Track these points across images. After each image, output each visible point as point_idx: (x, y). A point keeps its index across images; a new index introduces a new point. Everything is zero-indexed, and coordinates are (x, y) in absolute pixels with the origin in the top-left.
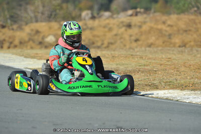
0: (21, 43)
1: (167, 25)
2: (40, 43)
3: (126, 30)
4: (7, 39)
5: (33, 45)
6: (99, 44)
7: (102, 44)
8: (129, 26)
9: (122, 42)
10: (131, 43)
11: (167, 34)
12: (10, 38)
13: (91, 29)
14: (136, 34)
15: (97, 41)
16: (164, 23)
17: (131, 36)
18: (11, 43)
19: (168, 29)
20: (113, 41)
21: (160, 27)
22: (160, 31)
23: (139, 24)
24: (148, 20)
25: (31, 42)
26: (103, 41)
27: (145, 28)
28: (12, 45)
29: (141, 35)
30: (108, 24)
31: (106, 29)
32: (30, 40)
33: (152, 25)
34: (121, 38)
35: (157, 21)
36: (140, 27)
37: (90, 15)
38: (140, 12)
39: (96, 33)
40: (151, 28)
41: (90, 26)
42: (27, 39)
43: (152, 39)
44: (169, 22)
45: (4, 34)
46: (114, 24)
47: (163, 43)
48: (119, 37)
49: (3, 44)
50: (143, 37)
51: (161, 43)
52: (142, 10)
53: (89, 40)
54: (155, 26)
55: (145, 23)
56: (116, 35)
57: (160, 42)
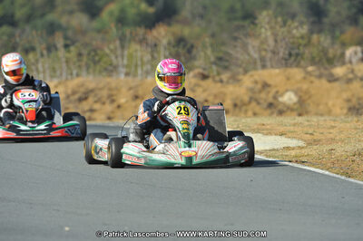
0: (235, 105)
2: (270, 105)
5: (257, 109)
12: (215, 96)
42: (246, 99)
53: (359, 99)
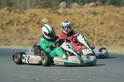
1: (120, 14)
3: (93, 16)
4: (15, 19)
6: (77, 25)
7: (79, 25)
8: (95, 14)
9: (92, 24)
10: (98, 25)
11: (122, 20)
13: (70, 14)
14: (101, 19)
15: (75, 23)
16: (118, 12)
17: (97, 20)
18: (19, 22)
19: (121, 16)
20: (86, 23)
21: (116, 15)
22: (116, 17)
23: (102, 12)
24: (106, 10)
25: (32, 22)
26: (79, 23)
27: (106, 15)
28: (20, 23)
29: (105, 20)
30: (81, 11)
31: (80, 15)
32: (31, 20)
33: (110, 13)
34: (91, 22)
35: (113, 11)
36: (102, 14)
37: (65, 5)
38: (98, 4)
39: (73, 17)
40: (110, 15)
41: (69, 12)
43: (112, 23)
44: (121, 12)
45: (13, 16)
46: (85, 12)
47: (120, 26)
48: (89, 21)
49: (13, 22)
50: (106, 22)
51: (119, 26)
52: (100, 3)
54: (112, 14)
55: (105, 12)
56: (87, 19)
57: (117, 25)
